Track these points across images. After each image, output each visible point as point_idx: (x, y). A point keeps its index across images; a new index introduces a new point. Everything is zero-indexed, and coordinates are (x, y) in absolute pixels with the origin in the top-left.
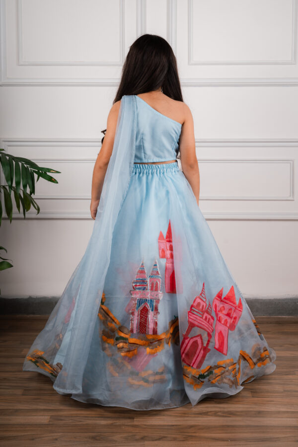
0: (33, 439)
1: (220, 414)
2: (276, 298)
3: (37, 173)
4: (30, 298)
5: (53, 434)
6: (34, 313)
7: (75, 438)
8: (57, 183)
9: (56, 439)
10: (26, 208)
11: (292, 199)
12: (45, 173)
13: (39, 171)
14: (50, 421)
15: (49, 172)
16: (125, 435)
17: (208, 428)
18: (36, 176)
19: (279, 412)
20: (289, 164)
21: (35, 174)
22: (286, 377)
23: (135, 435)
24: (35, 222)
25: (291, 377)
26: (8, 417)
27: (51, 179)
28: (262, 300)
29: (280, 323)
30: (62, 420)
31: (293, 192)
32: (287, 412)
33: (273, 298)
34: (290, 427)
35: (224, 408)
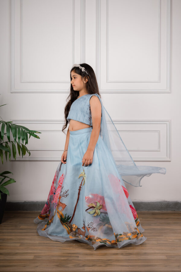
0: (24, 267)
1: (124, 254)
2: (151, 201)
3: (29, 133)
4: (25, 202)
5: (35, 264)
6: (27, 210)
7: (47, 265)
8: (40, 138)
9: (37, 266)
10: (24, 153)
11: (159, 150)
12: (33, 133)
13: (30, 132)
14: (34, 258)
15: (35, 133)
16: (74, 264)
17: (118, 261)
18: (29, 135)
19: (155, 253)
20: (157, 133)
21: (28, 134)
22: (158, 237)
23: (79, 264)
24: (28, 163)
25: (161, 237)
26: (12, 256)
27: (36, 136)
28: (144, 202)
29: (153, 214)
30: (40, 257)
31: (159, 147)
32: (160, 253)
33: (150, 202)
34: (161, 260)
35: (126, 251)
